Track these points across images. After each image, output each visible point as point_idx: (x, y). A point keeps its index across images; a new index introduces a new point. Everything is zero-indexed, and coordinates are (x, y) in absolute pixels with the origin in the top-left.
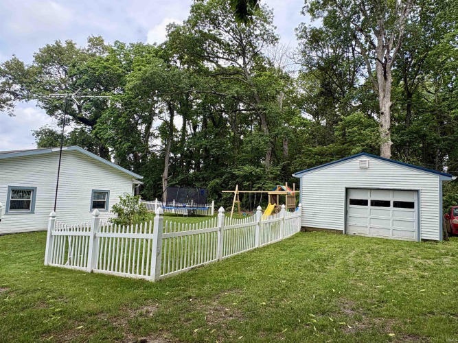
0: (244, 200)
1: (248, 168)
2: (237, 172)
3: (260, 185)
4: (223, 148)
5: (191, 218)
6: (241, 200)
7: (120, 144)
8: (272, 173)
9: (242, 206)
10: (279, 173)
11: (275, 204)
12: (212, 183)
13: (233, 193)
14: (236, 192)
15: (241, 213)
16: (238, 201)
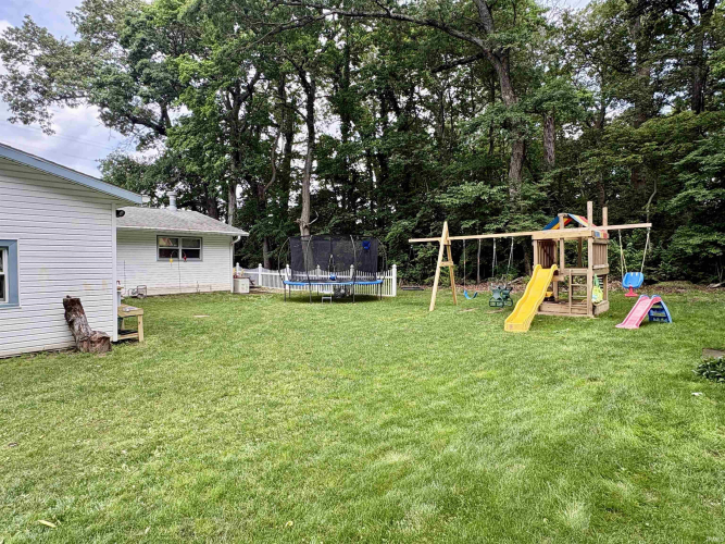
0: (464, 261)
1: (469, 189)
2: (446, 200)
3: (501, 226)
4: (416, 152)
5: (341, 305)
6: (456, 260)
7: (209, 160)
8: (525, 198)
9: (459, 273)
10: (544, 194)
11: (554, 267)
12: (395, 229)
13: (437, 243)
14: (445, 239)
15: (457, 289)
16: (450, 263)
